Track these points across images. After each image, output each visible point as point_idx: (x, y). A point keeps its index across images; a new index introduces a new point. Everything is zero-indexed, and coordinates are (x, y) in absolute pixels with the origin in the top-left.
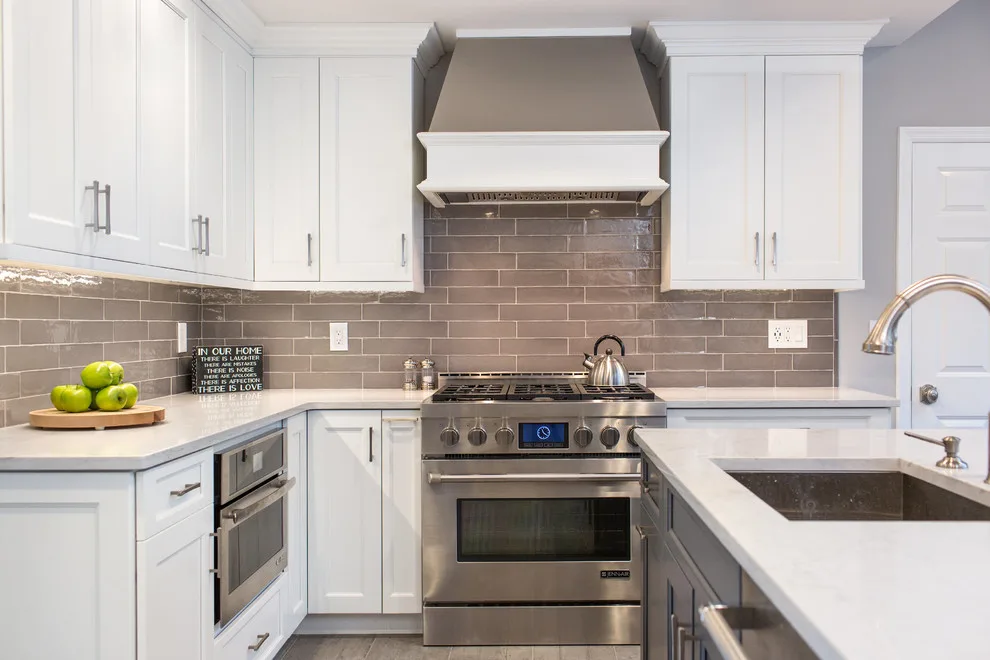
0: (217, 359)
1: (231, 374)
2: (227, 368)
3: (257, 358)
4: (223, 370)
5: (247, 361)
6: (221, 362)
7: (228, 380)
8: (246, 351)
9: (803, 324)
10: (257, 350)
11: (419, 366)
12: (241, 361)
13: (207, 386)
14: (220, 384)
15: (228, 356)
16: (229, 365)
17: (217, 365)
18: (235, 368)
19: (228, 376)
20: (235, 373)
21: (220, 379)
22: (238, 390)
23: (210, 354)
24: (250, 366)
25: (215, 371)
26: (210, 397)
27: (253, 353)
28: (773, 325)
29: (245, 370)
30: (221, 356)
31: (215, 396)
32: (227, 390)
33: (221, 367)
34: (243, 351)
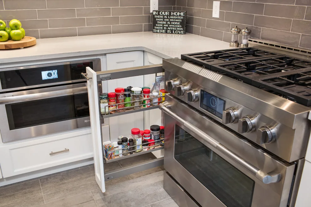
0: (162, 17)
1: (169, 25)
2: (167, 22)
3: (182, 18)
4: (165, 23)
5: (177, 19)
6: (164, 18)
7: (167, 27)
8: (176, 14)
10: (182, 14)
12: (174, 19)
13: (157, 29)
14: (163, 29)
15: (167, 16)
16: (168, 20)
17: (162, 20)
18: (171, 22)
19: (167, 26)
20: (171, 24)
21: (163, 27)
22: (172, 33)
23: (159, 14)
24: (178, 22)
25: (161, 23)
26: (158, 34)
27: (180, 15)
29: (176, 23)
30: (164, 16)
31: (161, 34)
32: (166, 32)
33: (164, 21)
34: (175, 14)
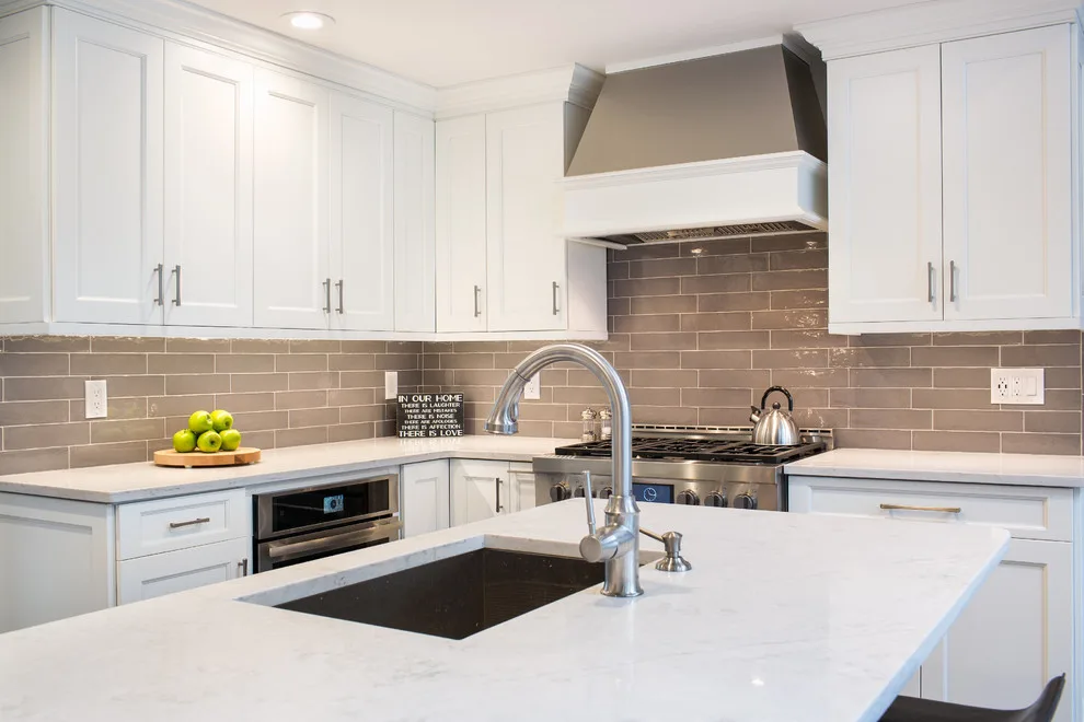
0: (417, 405)
1: (431, 420)
2: (427, 414)
3: (458, 405)
4: (423, 417)
5: (448, 408)
6: (421, 408)
7: (428, 426)
8: (446, 398)
9: (1039, 372)
10: (457, 398)
11: (595, 416)
12: (441, 408)
13: (407, 431)
14: (420, 429)
15: (428, 403)
16: (429, 411)
17: (417, 411)
18: (435, 414)
19: (428, 422)
20: (436, 419)
21: (420, 425)
22: (438, 435)
23: (410, 401)
24: (450, 413)
25: (415, 417)
26: (410, 440)
27: (453, 401)
28: (997, 373)
29: (446, 416)
30: (421, 403)
31: (416, 440)
32: (427, 435)
33: (421, 413)
34: (443, 398)
